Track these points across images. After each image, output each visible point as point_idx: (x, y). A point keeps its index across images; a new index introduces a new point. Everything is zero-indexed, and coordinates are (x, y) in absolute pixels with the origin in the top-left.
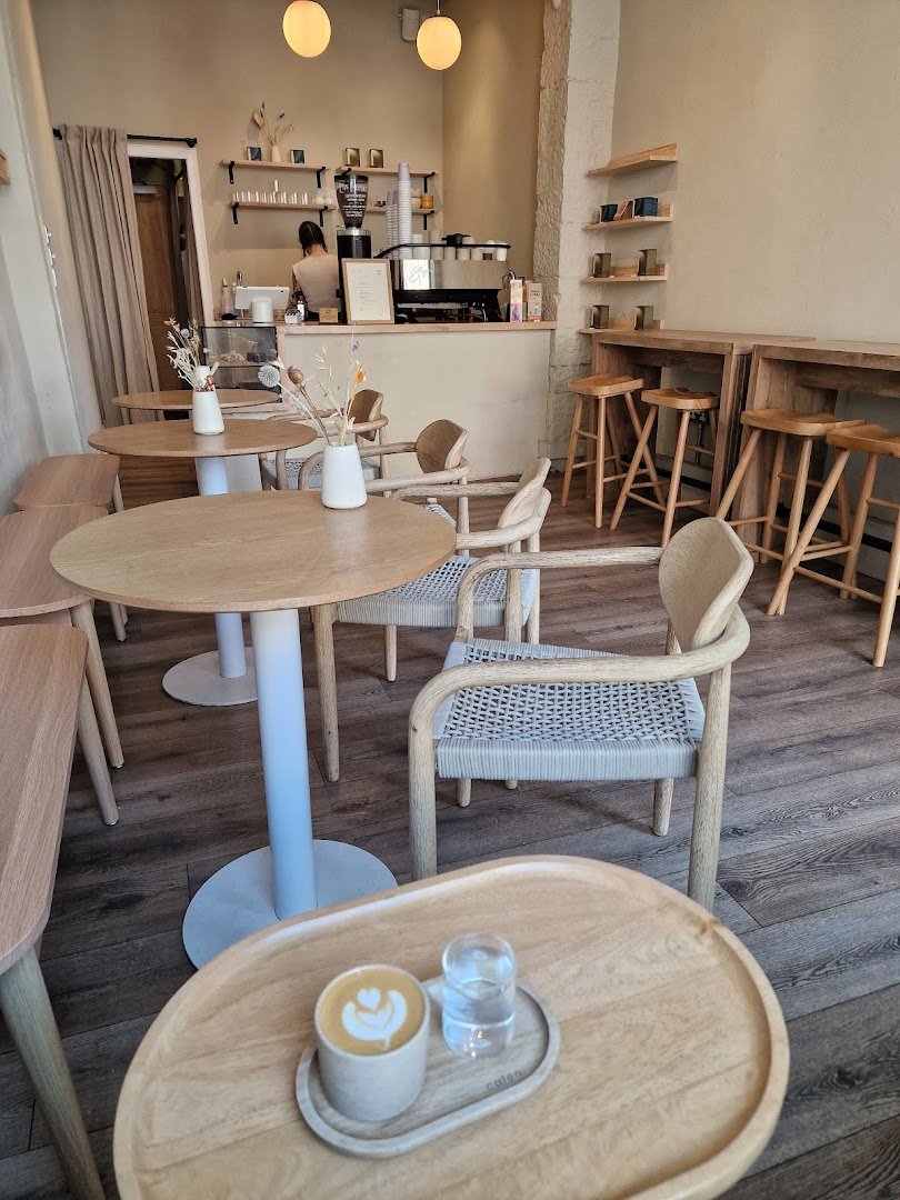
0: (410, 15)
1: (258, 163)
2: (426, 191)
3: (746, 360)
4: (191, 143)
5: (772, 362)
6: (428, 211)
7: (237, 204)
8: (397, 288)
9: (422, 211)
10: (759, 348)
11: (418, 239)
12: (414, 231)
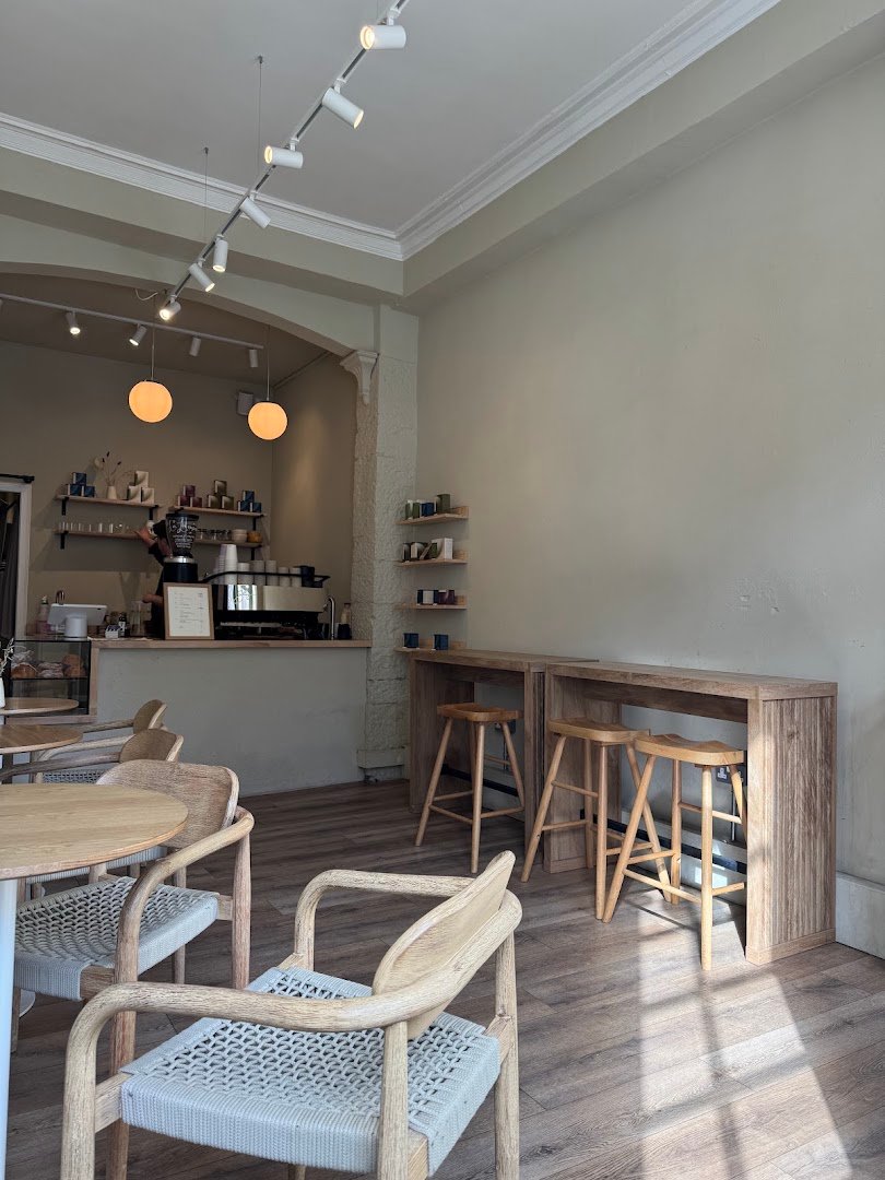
0: (245, 397)
1: (91, 499)
2: (254, 529)
3: (542, 676)
4: (28, 480)
5: (560, 679)
6: (255, 545)
7: (66, 532)
8: (220, 607)
9: (250, 544)
10: (550, 667)
11: (244, 567)
12: (240, 560)
